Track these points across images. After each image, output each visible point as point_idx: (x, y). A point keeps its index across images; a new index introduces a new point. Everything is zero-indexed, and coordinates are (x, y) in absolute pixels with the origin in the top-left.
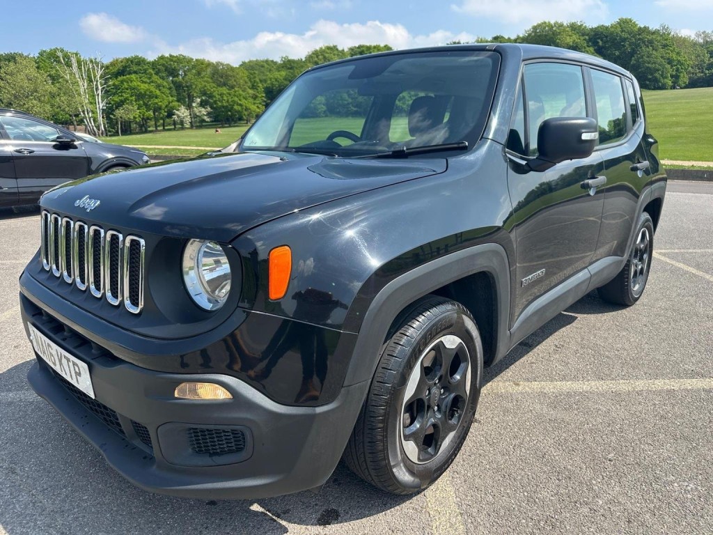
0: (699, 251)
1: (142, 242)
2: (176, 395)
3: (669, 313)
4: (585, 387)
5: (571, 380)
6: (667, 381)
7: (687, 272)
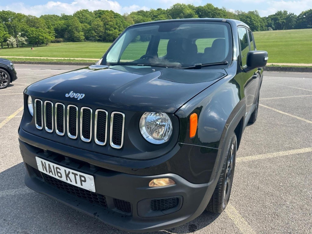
0: (265, 99)
1: (124, 115)
2: (150, 186)
3: (269, 125)
4: (257, 158)
5: (250, 155)
6: (283, 152)
7: (265, 108)
